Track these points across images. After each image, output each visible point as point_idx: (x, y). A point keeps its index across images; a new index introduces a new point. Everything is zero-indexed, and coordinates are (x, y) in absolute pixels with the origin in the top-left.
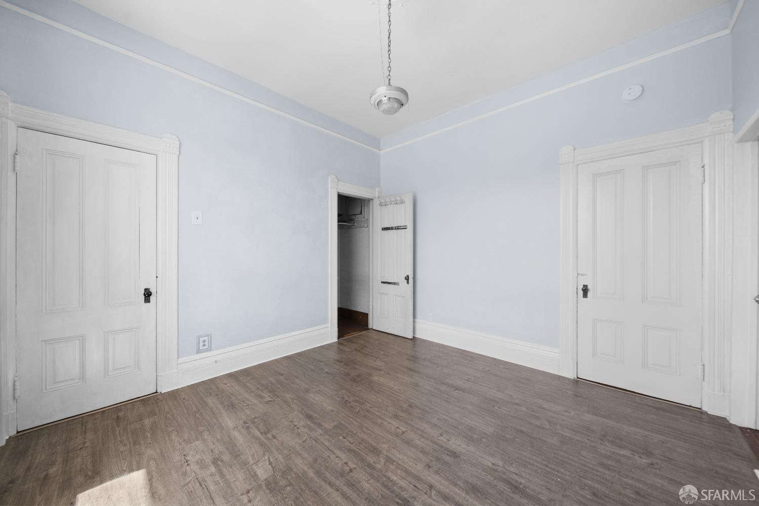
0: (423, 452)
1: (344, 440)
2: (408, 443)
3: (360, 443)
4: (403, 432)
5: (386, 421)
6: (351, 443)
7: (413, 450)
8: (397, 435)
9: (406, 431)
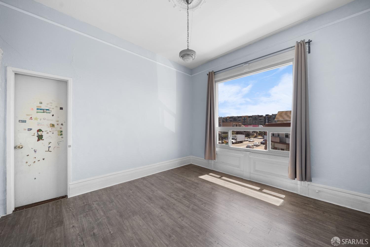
0: (174, 209)
1: (209, 215)
2: (179, 213)
3: (201, 213)
4: (180, 217)
5: (188, 225)
6: (205, 213)
7: (178, 210)
8: (184, 216)
9: (178, 218)
